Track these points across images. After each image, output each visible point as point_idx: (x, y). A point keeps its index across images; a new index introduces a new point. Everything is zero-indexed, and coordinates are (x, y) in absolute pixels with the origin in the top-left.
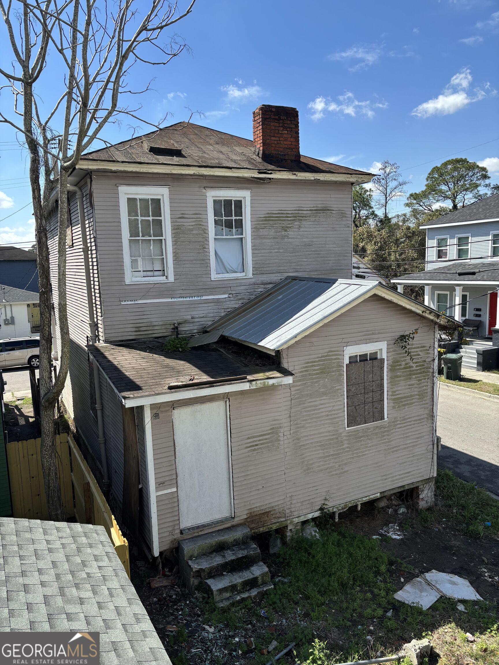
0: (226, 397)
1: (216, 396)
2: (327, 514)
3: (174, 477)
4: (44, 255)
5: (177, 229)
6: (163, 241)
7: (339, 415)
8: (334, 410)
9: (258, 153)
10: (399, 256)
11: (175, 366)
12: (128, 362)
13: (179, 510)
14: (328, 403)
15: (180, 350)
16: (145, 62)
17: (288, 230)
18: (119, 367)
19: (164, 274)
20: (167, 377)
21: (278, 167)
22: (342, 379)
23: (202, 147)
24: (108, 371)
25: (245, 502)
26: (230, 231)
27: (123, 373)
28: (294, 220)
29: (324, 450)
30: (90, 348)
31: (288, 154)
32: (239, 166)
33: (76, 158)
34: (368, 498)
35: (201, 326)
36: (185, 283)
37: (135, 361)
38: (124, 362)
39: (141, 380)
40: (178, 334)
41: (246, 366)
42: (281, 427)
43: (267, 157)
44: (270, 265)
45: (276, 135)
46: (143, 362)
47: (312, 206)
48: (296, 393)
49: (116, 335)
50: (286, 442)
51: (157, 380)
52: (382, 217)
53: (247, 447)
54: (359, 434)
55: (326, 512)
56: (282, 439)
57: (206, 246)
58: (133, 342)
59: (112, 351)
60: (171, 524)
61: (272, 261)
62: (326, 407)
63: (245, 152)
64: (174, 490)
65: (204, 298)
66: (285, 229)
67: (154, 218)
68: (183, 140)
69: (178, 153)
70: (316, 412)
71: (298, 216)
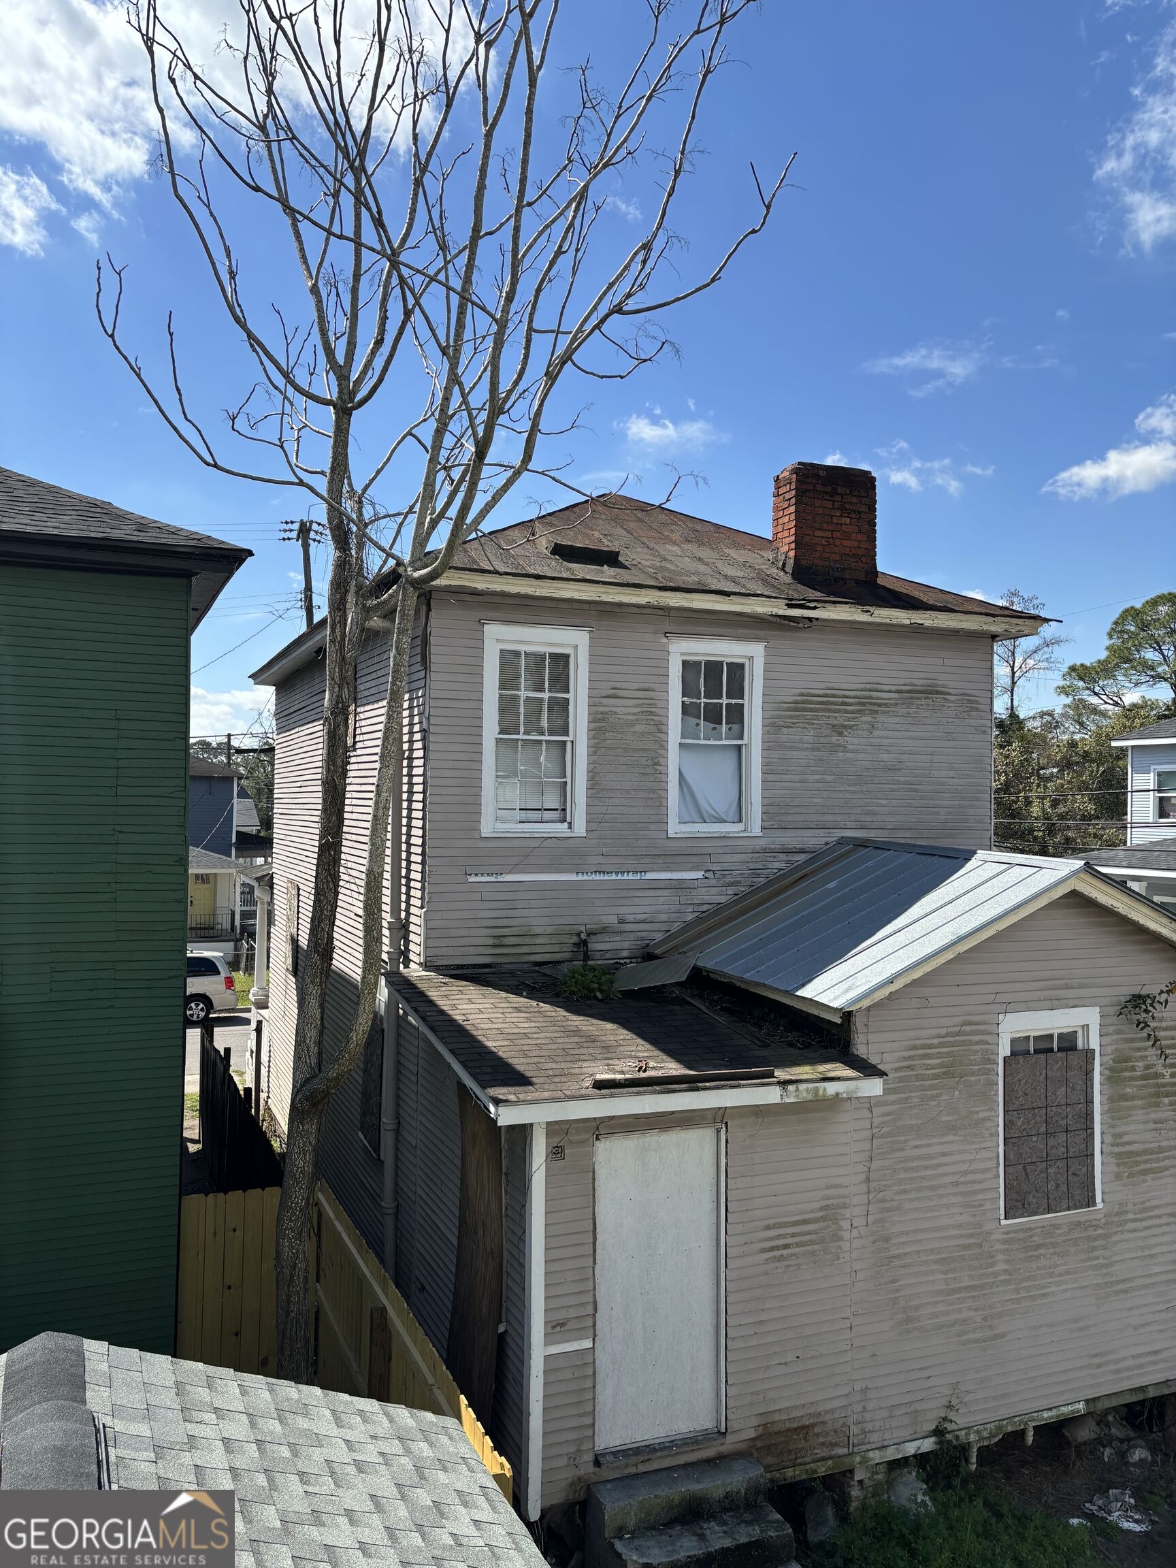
0: (719, 1118)
1: (696, 1114)
2: (955, 1447)
3: (590, 1310)
4: (339, 763)
5: (600, 720)
6: (569, 746)
7: (983, 1186)
8: (974, 1172)
9: (784, 565)
10: (1051, 806)
11: (595, 1033)
12: (486, 1016)
13: (594, 1399)
14: (961, 1152)
15: (599, 995)
16: (587, 373)
17: (846, 733)
18: (468, 1027)
19: (565, 817)
20: (582, 1057)
21: (829, 594)
22: (993, 1093)
23: (657, 547)
24: (446, 1034)
25: (753, 1393)
26: (715, 728)
27: (479, 1042)
28: (861, 710)
29: (945, 1272)
30: (393, 979)
31: (850, 568)
32: (743, 591)
33: (442, 562)
34: (1054, 1412)
35: (639, 943)
36: (609, 841)
37: (501, 1016)
38: (478, 1016)
39: (525, 1060)
40: (587, 957)
41: (765, 1046)
42: (845, 1206)
43: (803, 573)
44: (801, 810)
45: (825, 526)
46: (520, 1020)
47: (903, 681)
48: (883, 1123)
49: (450, 951)
50: (856, 1243)
51: (563, 1065)
52: (1004, 717)
53: (764, 1250)
54: (1035, 1238)
55: (949, 1442)
56: (846, 1235)
57: (662, 761)
58: (487, 970)
59: (444, 989)
60: (573, 1436)
61: (808, 800)
62: (954, 1163)
63: (750, 560)
64: (587, 1344)
65: (650, 876)
66: (839, 730)
67: (553, 695)
68: (614, 531)
69: (610, 559)
70: (929, 1172)
71: (870, 704)
